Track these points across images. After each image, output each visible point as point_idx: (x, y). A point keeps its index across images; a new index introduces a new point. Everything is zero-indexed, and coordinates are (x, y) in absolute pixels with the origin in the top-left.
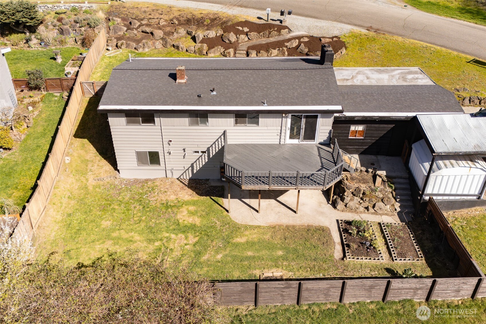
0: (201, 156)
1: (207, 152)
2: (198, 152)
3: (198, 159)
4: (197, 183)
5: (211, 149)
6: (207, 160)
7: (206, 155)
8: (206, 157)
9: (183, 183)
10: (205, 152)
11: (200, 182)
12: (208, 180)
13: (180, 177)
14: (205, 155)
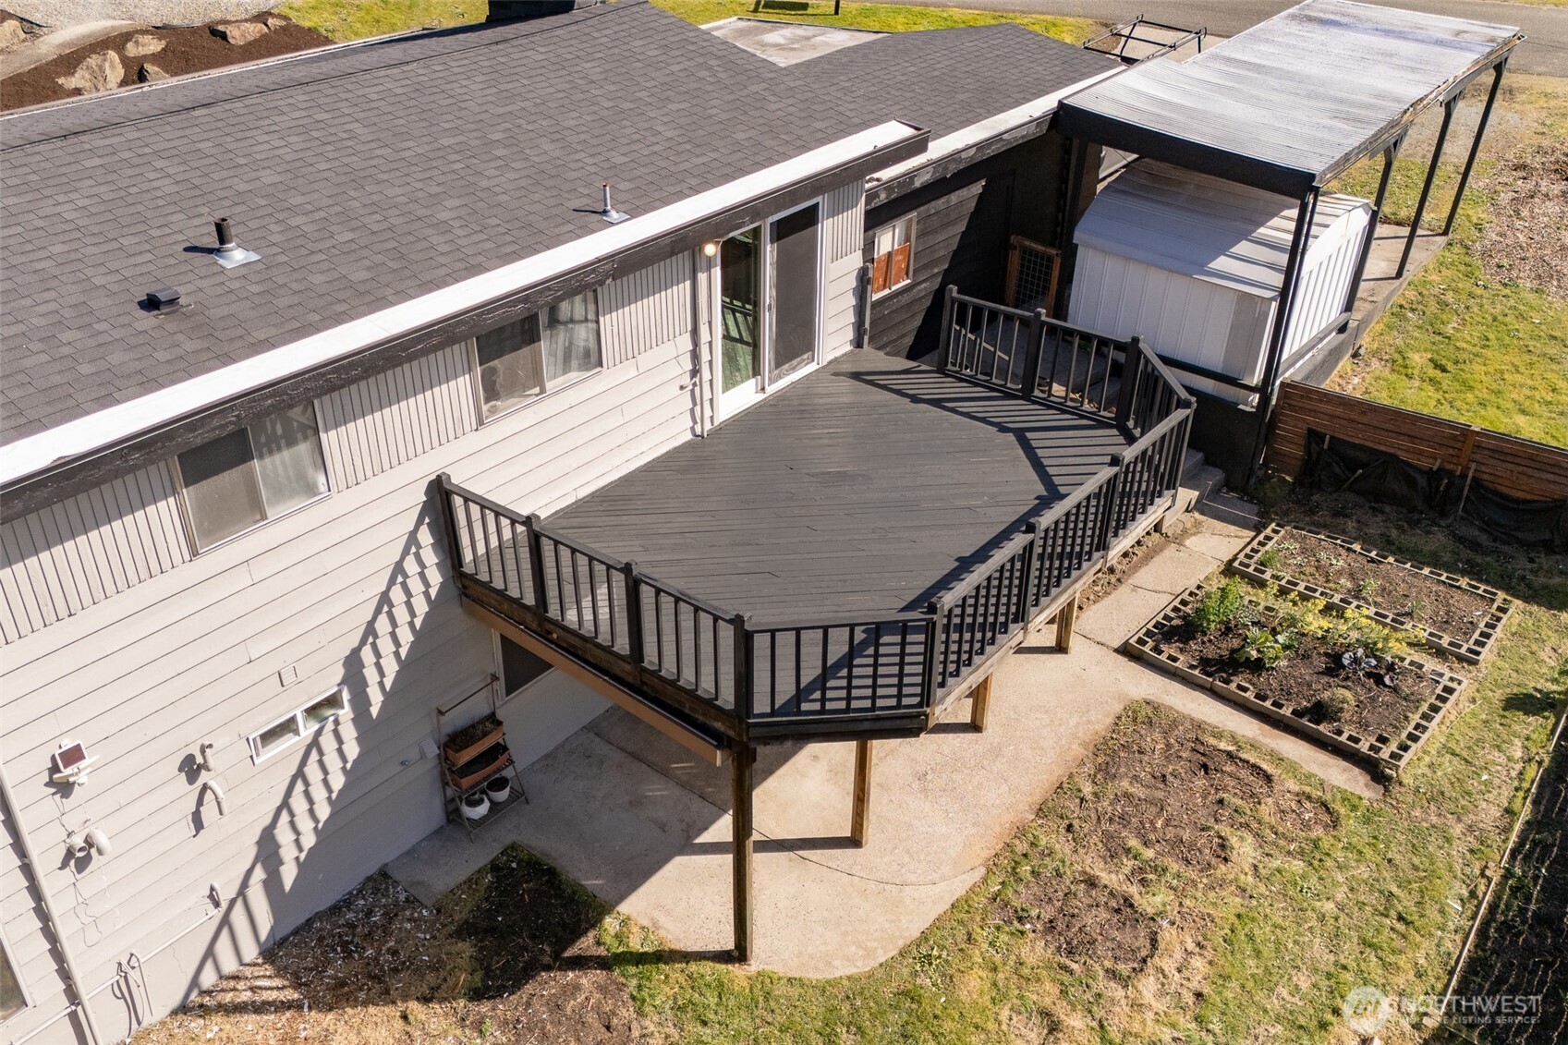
0: (315, 743)
1: (346, 696)
2: (288, 726)
3: (300, 774)
4: (345, 945)
5: (367, 655)
6: (352, 751)
7: (346, 713)
8: (349, 732)
9: (260, 1008)
10: (333, 702)
11: (352, 926)
12: (381, 879)
13: (195, 983)
14: (337, 722)
